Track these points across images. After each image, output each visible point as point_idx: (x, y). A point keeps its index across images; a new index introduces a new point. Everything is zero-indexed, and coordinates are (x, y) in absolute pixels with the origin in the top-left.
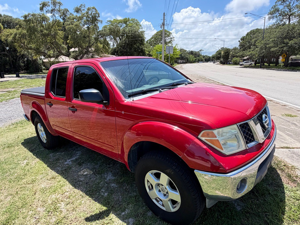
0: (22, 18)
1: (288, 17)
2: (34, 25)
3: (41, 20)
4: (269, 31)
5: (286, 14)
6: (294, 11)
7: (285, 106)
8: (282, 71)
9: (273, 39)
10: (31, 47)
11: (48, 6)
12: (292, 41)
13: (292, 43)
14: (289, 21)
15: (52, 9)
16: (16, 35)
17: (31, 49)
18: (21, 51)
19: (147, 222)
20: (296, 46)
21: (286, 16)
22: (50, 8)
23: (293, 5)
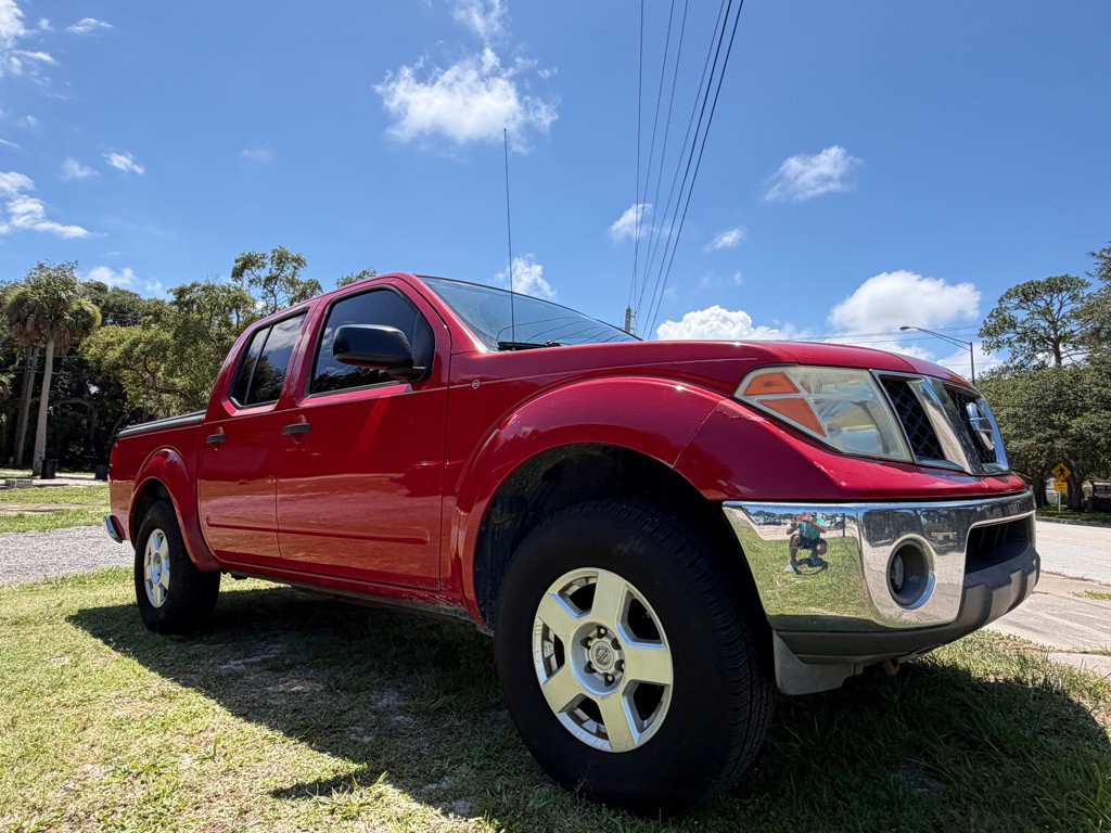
0: (171, 294)
1: (1050, 347)
2: (202, 319)
3: (226, 305)
4: (992, 389)
5: (1041, 336)
6: (1068, 330)
7: (1082, 579)
8: (1064, 522)
9: (1011, 410)
10: (174, 384)
11: (259, 267)
12: (1079, 419)
13: (1083, 427)
14: (1059, 359)
15: (268, 275)
16: (135, 344)
17: (171, 390)
18: (137, 397)
19: (531, 803)
20: (1099, 439)
21: (1045, 342)
22: (264, 274)
23: (1060, 310)
